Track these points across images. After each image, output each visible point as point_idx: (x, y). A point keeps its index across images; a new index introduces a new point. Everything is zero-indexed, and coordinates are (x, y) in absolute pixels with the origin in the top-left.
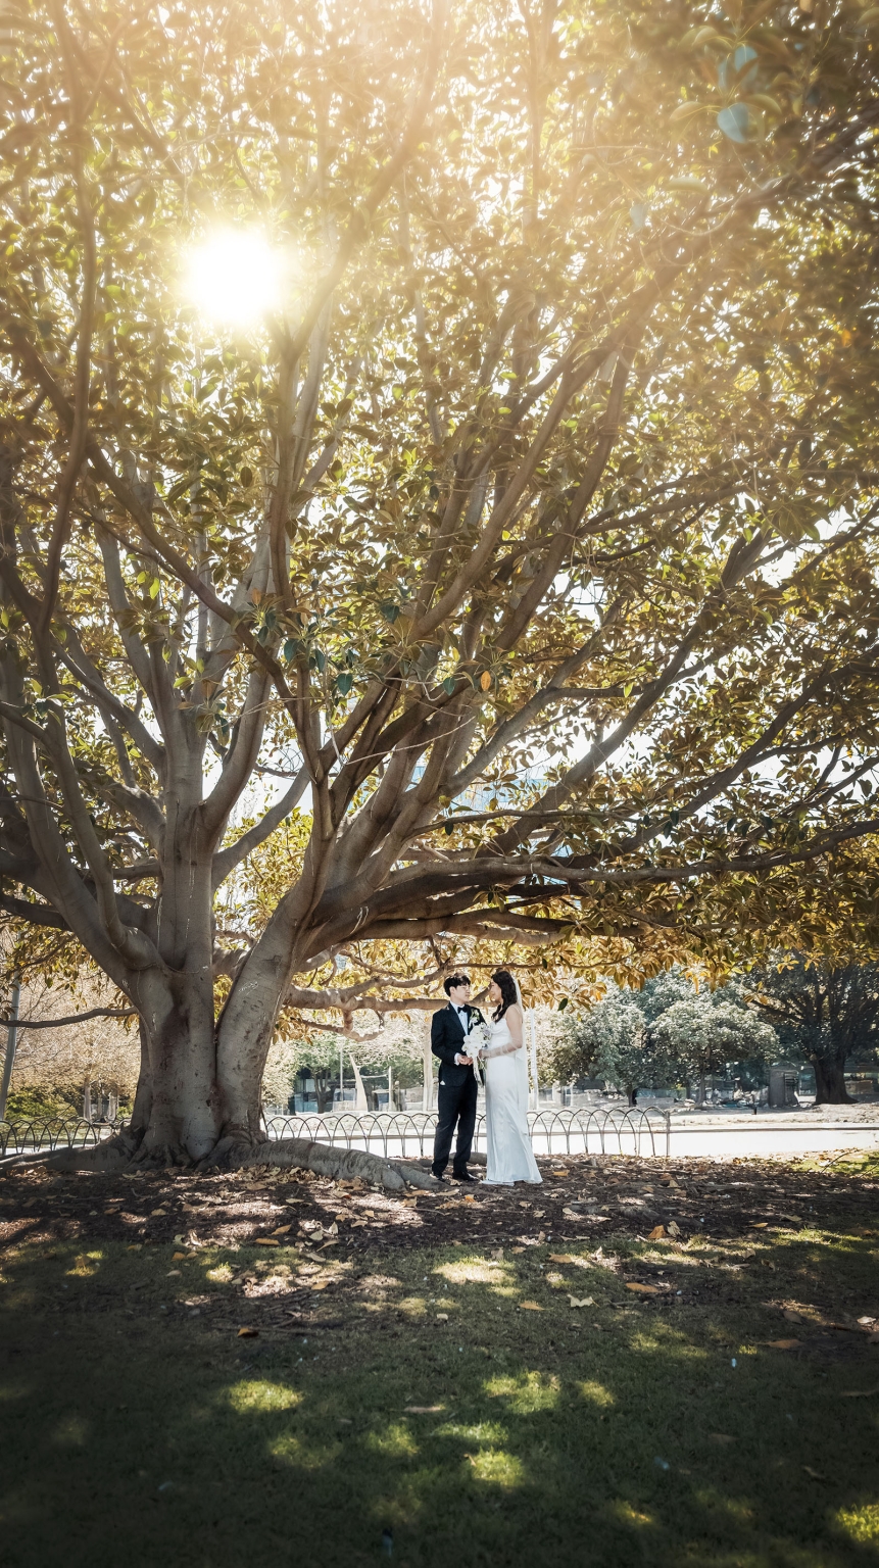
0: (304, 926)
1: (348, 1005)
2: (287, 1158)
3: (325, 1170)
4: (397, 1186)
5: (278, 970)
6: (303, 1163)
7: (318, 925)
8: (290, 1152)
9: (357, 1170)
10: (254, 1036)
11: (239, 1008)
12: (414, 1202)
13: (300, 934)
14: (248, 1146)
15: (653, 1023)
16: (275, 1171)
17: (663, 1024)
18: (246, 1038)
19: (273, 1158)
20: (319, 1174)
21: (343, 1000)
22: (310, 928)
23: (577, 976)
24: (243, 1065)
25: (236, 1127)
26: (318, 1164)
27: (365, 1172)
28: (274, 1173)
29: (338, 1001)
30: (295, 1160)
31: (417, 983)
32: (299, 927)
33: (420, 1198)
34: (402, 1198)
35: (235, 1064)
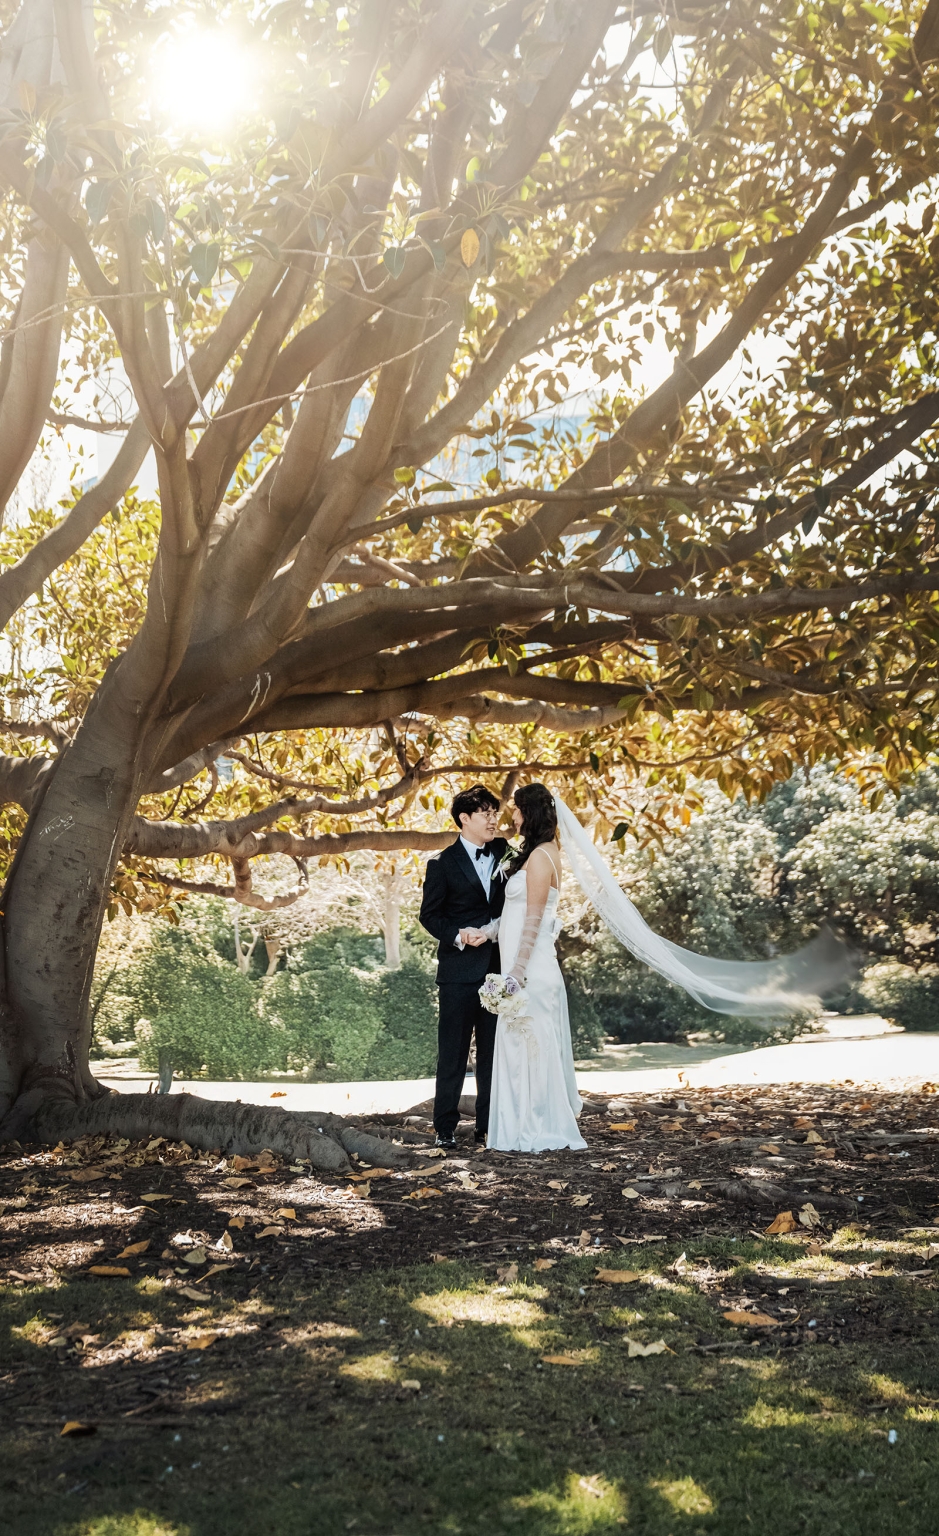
0: (154, 713)
1: (241, 849)
2: (140, 1123)
3: (209, 1140)
4: (336, 1164)
5: (110, 793)
6: (169, 1130)
7: (180, 709)
8: (146, 1112)
9: (265, 1139)
10: (72, 912)
11: (42, 864)
12: (366, 1189)
13: (148, 725)
14: (71, 1104)
15: (792, 853)
16: (121, 1146)
17: (807, 855)
18: (58, 916)
19: (116, 1123)
20: (198, 1148)
21: (231, 840)
22: (165, 716)
23: (652, 782)
24: (53, 964)
25: (49, 1071)
26: (197, 1131)
27: (280, 1142)
28: (120, 1149)
29: (224, 842)
30: (156, 1125)
31: (367, 803)
32: (144, 716)
33: (375, 1182)
34: (344, 1183)
35: (41, 963)
